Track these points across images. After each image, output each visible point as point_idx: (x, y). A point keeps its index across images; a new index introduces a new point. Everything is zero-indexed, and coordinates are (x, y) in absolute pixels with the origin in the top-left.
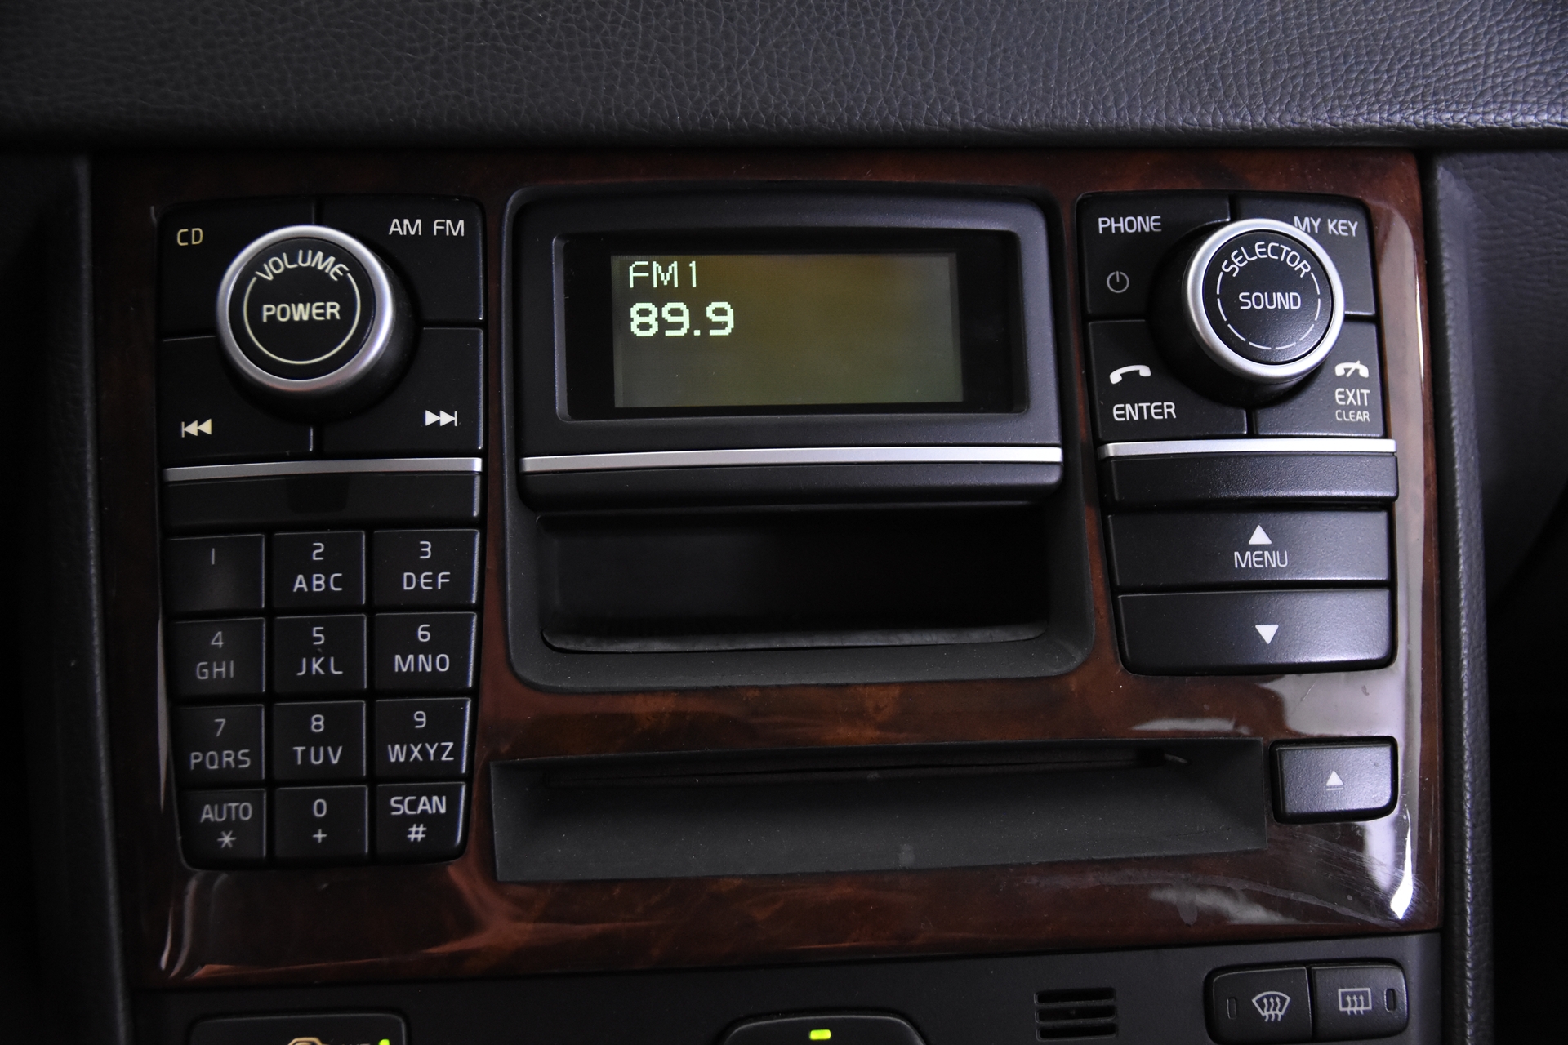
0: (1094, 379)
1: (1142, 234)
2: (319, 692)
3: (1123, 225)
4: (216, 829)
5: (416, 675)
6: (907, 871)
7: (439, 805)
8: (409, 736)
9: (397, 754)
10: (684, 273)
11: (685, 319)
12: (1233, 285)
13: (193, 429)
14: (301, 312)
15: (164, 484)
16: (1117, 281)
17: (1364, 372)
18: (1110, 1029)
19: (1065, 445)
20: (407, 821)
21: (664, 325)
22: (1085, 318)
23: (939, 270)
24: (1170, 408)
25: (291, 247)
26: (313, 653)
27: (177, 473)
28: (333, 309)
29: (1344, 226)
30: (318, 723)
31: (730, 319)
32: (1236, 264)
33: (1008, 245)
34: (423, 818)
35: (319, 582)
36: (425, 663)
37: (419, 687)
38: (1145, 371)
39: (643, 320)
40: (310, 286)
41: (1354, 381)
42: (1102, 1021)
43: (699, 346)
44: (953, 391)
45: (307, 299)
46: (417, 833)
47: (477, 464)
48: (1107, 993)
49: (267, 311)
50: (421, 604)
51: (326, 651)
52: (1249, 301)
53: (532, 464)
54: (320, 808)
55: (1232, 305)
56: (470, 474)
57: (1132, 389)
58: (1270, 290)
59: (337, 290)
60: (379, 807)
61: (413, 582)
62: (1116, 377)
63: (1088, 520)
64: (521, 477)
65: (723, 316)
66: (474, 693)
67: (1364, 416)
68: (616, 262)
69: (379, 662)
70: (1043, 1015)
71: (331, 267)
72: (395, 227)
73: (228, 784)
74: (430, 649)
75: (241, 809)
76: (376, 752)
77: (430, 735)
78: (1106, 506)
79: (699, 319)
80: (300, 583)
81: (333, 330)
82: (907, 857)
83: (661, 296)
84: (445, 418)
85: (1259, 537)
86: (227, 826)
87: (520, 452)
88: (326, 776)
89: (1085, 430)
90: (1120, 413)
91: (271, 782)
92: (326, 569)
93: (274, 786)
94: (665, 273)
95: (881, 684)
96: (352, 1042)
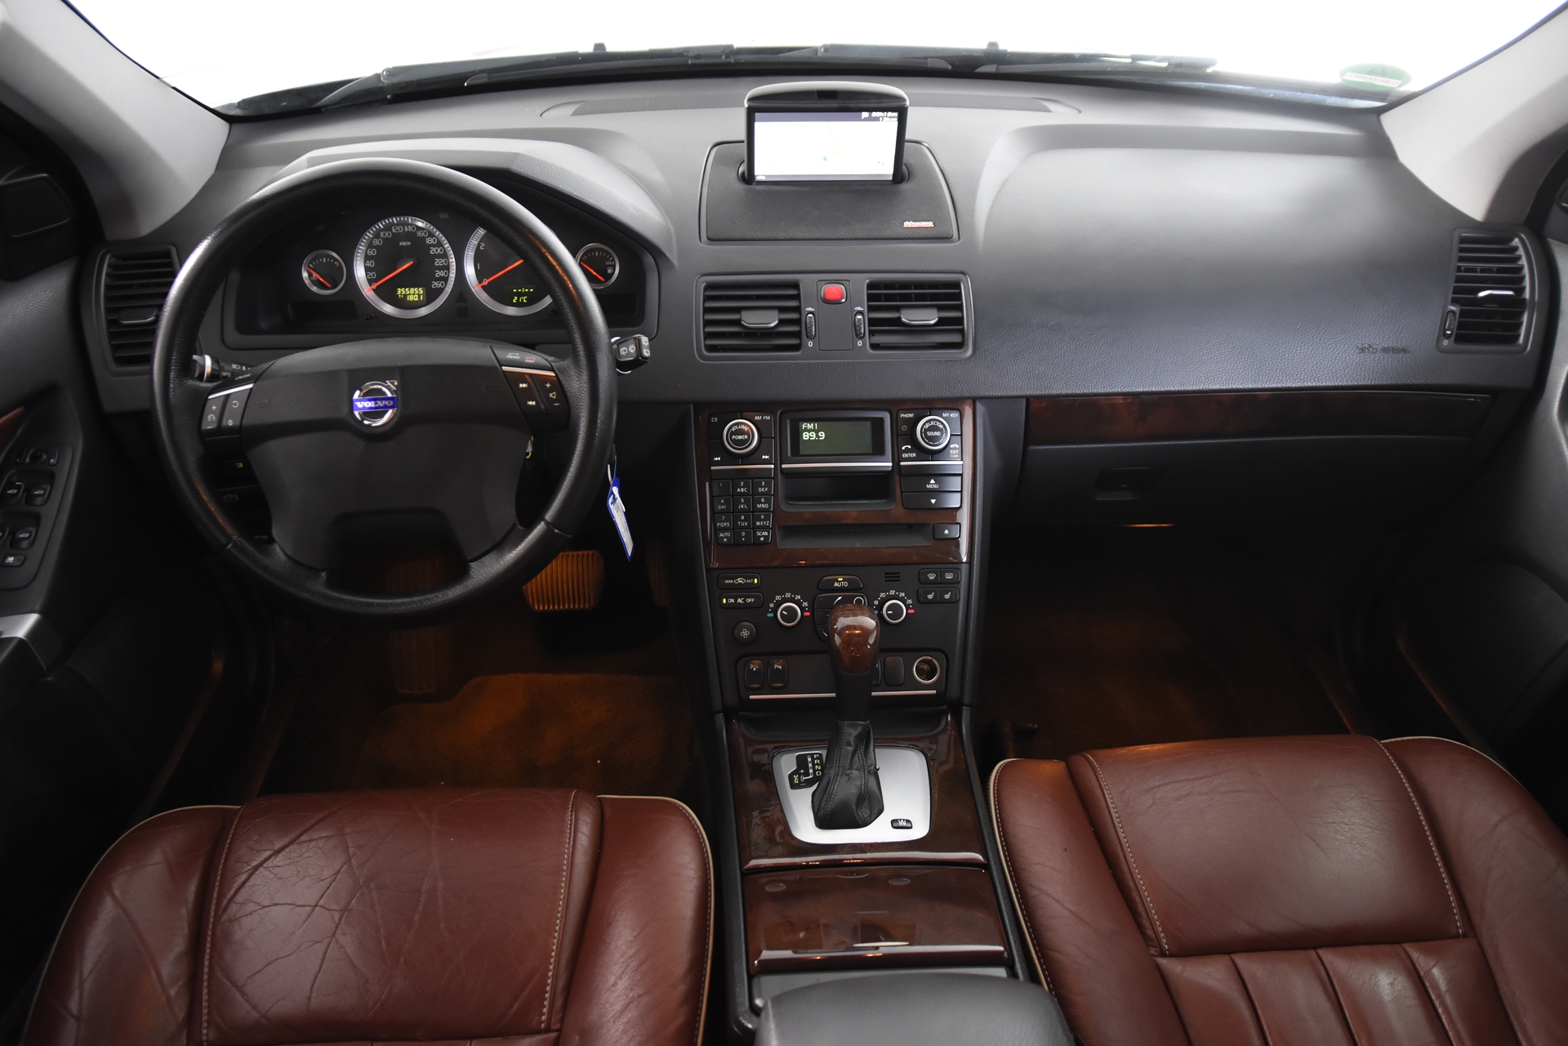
0: (899, 448)
1: (910, 418)
2: (743, 511)
3: (906, 416)
4: (723, 538)
5: (762, 508)
6: (858, 547)
7: (766, 534)
8: (760, 520)
9: (758, 523)
10: (814, 426)
11: (814, 436)
12: (926, 430)
13: (716, 459)
14: (740, 437)
15: (711, 470)
16: (904, 428)
17: (957, 446)
18: (898, 580)
19: (893, 462)
20: (760, 537)
21: (810, 437)
22: (898, 435)
23: (868, 425)
24: (915, 455)
25: (737, 424)
26: (742, 504)
27: (713, 468)
28: (746, 437)
29: (955, 415)
30: (743, 517)
31: (824, 435)
32: (927, 426)
33: (881, 420)
34: (763, 536)
35: (742, 490)
36: (763, 506)
37: (762, 510)
38: (910, 447)
39: (806, 436)
40: (741, 432)
41: (955, 448)
42: (897, 578)
43: (817, 442)
44: (871, 452)
45: (741, 435)
46: (762, 539)
47: (773, 466)
48: (898, 573)
49: (733, 437)
50: (762, 494)
51: (744, 503)
52: (929, 434)
53: (784, 466)
54: (743, 534)
55: (926, 434)
56: (771, 469)
57: (907, 451)
58: (934, 431)
59: (747, 433)
60: (755, 533)
61: (761, 490)
62: (903, 448)
63: (897, 478)
64: (782, 469)
65: (822, 435)
66: (772, 512)
67: (957, 456)
68: (800, 423)
69: (754, 506)
70: (885, 577)
71: (746, 428)
72: (756, 418)
73: (725, 529)
74: (764, 503)
75: (728, 534)
76: (754, 524)
77: (765, 520)
78: (900, 475)
79: (817, 436)
80: (739, 490)
81: (746, 441)
82: (858, 545)
83: (809, 431)
84: (767, 457)
85: (932, 481)
86: (725, 537)
87: (781, 464)
88: (744, 527)
89: (896, 459)
90: (905, 455)
91: (733, 529)
92: (744, 487)
93: (735, 529)
94: (810, 426)
95: (853, 510)
96: (749, 579)
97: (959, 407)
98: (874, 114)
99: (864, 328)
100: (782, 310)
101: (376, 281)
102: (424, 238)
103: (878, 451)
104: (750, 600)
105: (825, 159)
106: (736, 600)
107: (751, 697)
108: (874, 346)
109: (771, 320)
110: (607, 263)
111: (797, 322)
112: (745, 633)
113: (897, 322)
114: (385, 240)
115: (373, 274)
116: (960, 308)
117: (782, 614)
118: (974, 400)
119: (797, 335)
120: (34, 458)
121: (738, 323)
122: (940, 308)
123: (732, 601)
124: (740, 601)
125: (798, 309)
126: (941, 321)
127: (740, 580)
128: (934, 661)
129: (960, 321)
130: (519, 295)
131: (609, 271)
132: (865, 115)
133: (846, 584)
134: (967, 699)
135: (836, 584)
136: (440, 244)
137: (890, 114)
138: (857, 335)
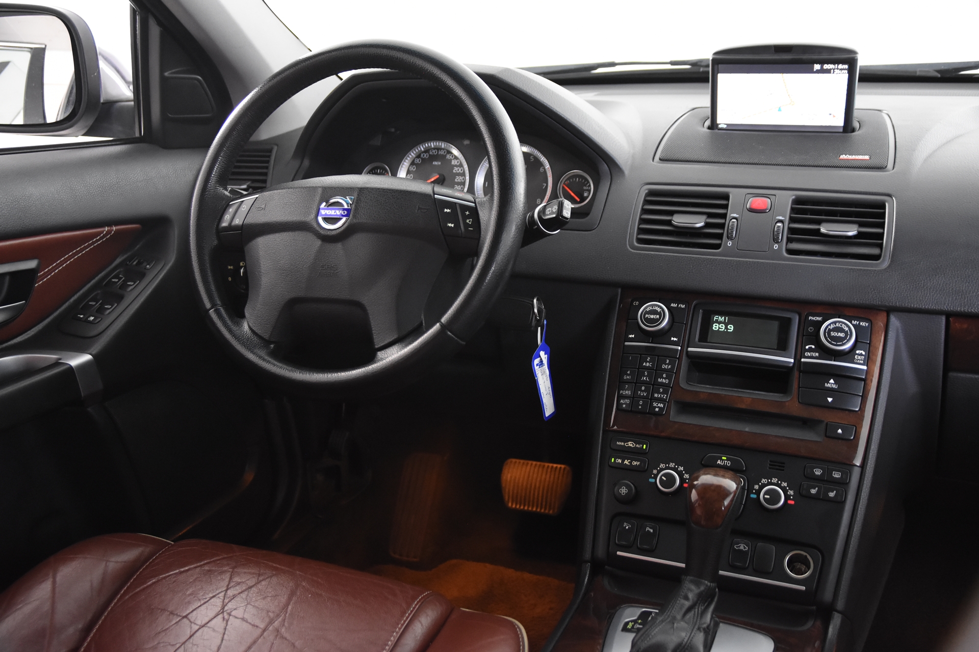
0: (803, 347)
1: (818, 321)
2: (644, 383)
3: (814, 318)
4: (623, 404)
5: (662, 382)
6: (746, 432)
7: (662, 405)
8: (659, 393)
9: (656, 395)
10: (725, 319)
11: (724, 327)
12: (830, 330)
13: (631, 336)
14: (652, 317)
15: (624, 345)
16: (810, 329)
17: (864, 353)
18: (783, 470)
19: (795, 358)
20: (656, 407)
21: (719, 328)
22: (803, 336)
23: (776, 324)
24: (817, 354)
25: (652, 306)
26: (644, 376)
27: (627, 343)
28: (658, 316)
29: (864, 324)
30: (643, 388)
31: (732, 328)
32: (832, 327)
33: (791, 320)
34: (659, 407)
35: (648, 364)
36: (664, 381)
37: (662, 384)
38: (813, 347)
39: (715, 327)
40: (655, 312)
41: (861, 355)
42: (782, 468)
43: (726, 333)
44: (776, 348)
45: (654, 314)
46: (657, 409)
47: (680, 348)
48: (784, 463)
49: (647, 316)
50: (665, 370)
51: (647, 376)
52: (833, 334)
53: (690, 349)
54: (641, 402)
55: (829, 334)
56: (678, 350)
57: (810, 350)
58: (838, 332)
59: (659, 314)
60: (651, 404)
61: (664, 366)
62: (807, 347)
63: (796, 373)
64: (687, 351)
65: (731, 328)
66: (672, 388)
67: (862, 362)
68: (712, 316)
69: (656, 379)
70: (770, 465)
71: (659, 310)
72: (672, 305)
73: (626, 397)
74: (665, 379)
75: (628, 401)
76: (653, 395)
77: (662, 393)
78: (800, 371)
79: (726, 328)
80: (644, 364)
81: (657, 320)
82: (747, 430)
83: (720, 323)
84: (675, 339)
85: (832, 381)
86: (624, 404)
87: (688, 347)
88: (643, 397)
89: (799, 356)
90: (807, 354)
91: (633, 398)
92: (649, 362)
93: (634, 398)
94: (721, 319)
95: (748, 397)
96: (639, 444)
97: (871, 318)
98: (826, 66)
99: (783, 235)
100: (710, 215)
102: (451, 160)
103: (782, 347)
104: (635, 463)
105: (780, 110)
106: (623, 461)
107: (619, 553)
108: (790, 252)
109: (699, 222)
110: (585, 188)
111: (722, 226)
112: (624, 491)
113: (817, 232)
114: (424, 159)
116: (882, 226)
117: (661, 480)
118: (888, 313)
119: (720, 236)
120: (139, 263)
121: (669, 223)
122: (861, 225)
123: (620, 461)
124: (626, 462)
125: (724, 216)
126: (859, 234)
127: (630, 444)
128: (809, 557)
129: (881, 236)
131: (586, 195)
132: (817, 67)
133: (729, 464)
134: (840, 604)
135: (719, 462)
136: (461, 165)
137: (841, 66)
138: (774, 240)
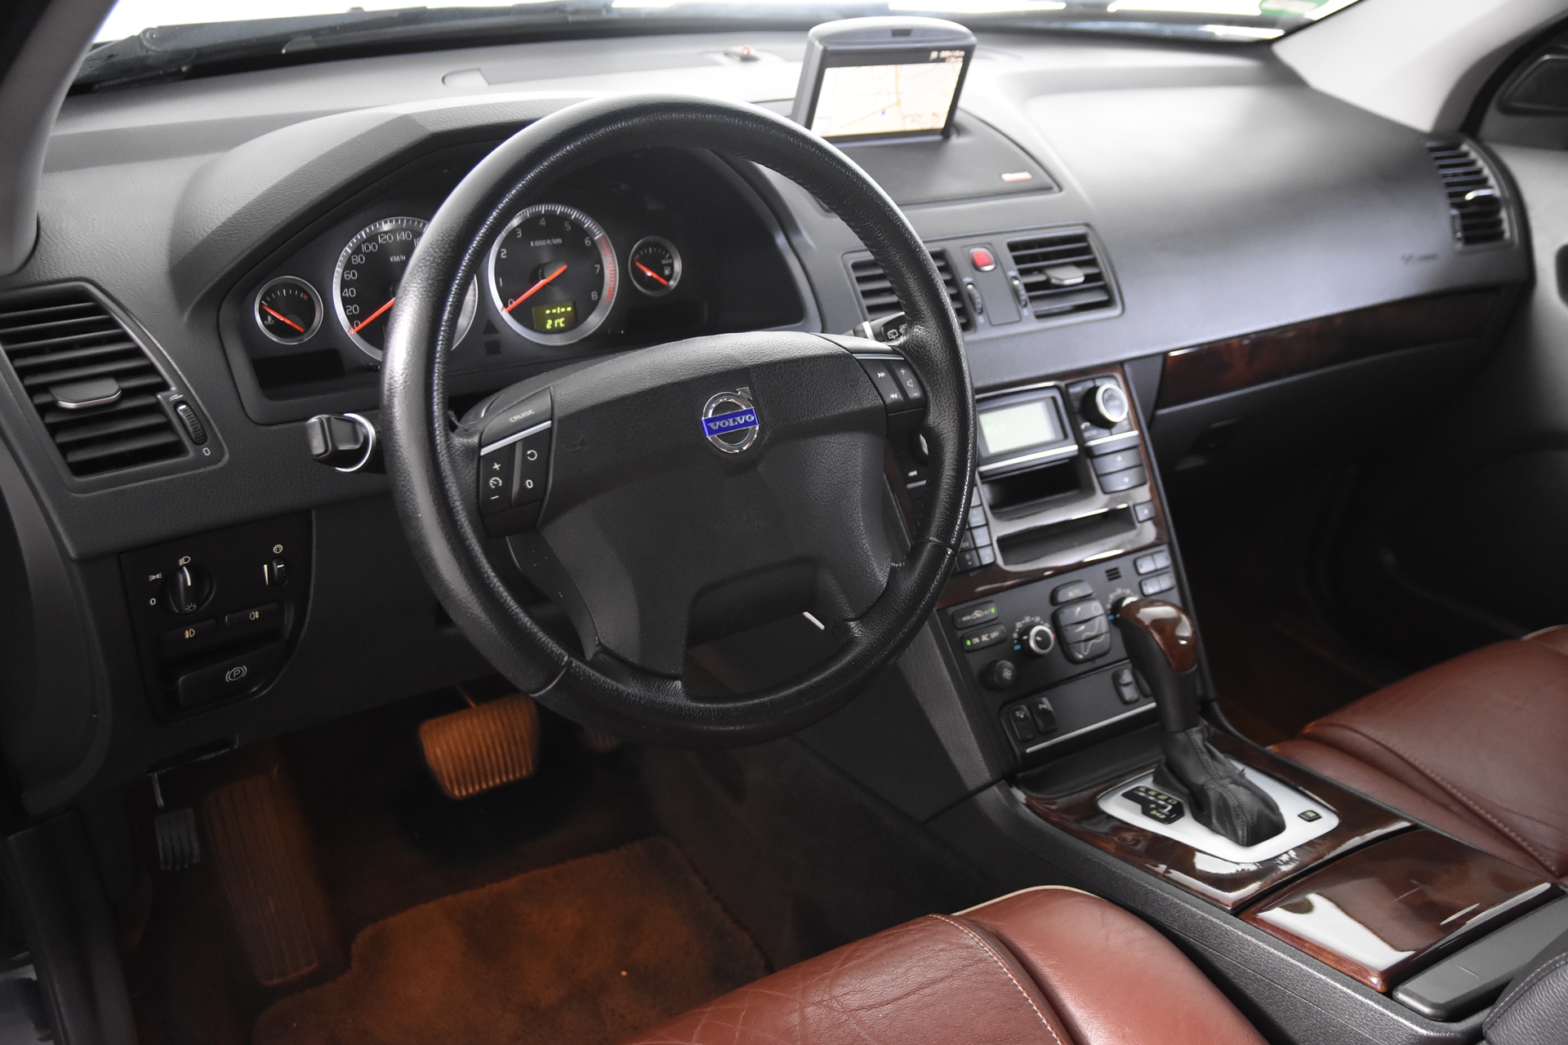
0: (1079, 428)
1: (1084, 391)
3: (1075, 390)
12: (1107, 401)
16: (1077, 405)
19: (1077, 443)
22: (1074, 414)
24: (1095, 432)
32: (1106, 396)
33: (1053, 399)
38: (1091, 424)
42: (1119, 574)
48: (1117, 569)
52: (1110, 404)
53: (981, 469)
54: (968, 557)
55: (1107, 406)
57: (1089, 429)
58: (1113, 401)
60: (979, 554)
62: (1084, 426)
63: (1087, 461)
64: (979, 473)
66: (987, 525)
67: (1129, 427)
70: (1107, 576)
87: (978, 466)
89: (1080, 440)
90: (1087, 434)
96: (987, 610)
97: (1114, 374)
98: (944, 54)
99: (1024, 295)
101: (362, 318)
104: (995, 635)
105: (883, 113)
106: (980, 639)
107: (1028, 751)
108: (1038, 315)
110: (664, 262)
111: (957, 297)
112: (1008, 675)
113: (1047, 284)
114: (368, 255)
115: (355, 309)
116: (1096, 262)
117: (1037, 642)
118: (1120, 365)
119: (962, 312)
122: (1081, 265)
123: (976, 640)
124: (984, 638)
126: (1089, 278)
127: (977, 614)
129: (1101, 276)
130: (554, 317)
131: (668, 270)
132: (934, 55)
133: (1078, 592)
135: (1070, 594)
137: (957, 53)
138: (1020, 302)
